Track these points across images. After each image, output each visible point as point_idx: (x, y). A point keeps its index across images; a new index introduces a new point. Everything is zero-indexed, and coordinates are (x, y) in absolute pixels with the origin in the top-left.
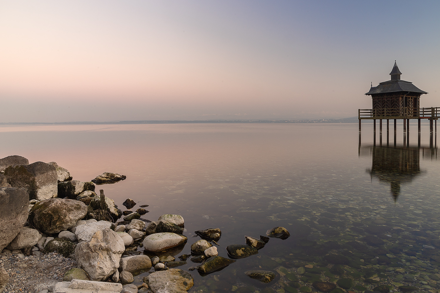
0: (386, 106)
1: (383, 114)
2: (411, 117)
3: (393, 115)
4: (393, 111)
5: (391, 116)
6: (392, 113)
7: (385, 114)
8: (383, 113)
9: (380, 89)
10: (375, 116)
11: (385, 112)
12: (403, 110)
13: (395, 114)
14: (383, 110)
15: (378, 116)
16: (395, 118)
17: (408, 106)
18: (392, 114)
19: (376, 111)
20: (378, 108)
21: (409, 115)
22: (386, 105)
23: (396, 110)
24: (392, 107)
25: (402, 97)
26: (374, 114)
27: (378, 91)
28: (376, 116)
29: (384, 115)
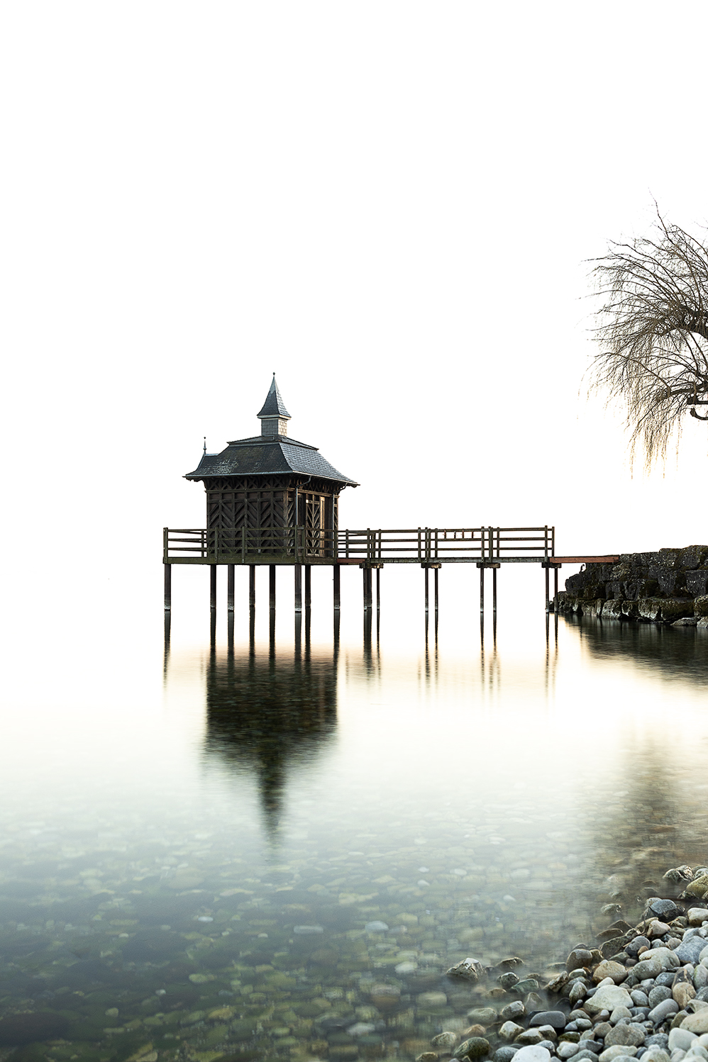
0: (245, 521)
1: (238, 548)
2: (314, 557)
3: (265, 551)
4: (266, 538)
5: (259, 554)
6: (263, 544)
7: (244, 547)
8: (238, 543)
9: (231, 463)
10: (213, 552)
11: (243, 539)
12: (294, 536)
13: (272, 548)
14: (238, 533)
15: (223, 551)
16: (272, 560)
17: (307, 523)
18: (264, 548)
19: (216, 534)
20: (224, 525)
21: (309, 552)
22: (246, 516)
23: (275, 536)
24: (262, 525)
25: (292, 494)
26: (211, 544)
27: (224, 471)
28: (216, 552)
29: (240, 551)
